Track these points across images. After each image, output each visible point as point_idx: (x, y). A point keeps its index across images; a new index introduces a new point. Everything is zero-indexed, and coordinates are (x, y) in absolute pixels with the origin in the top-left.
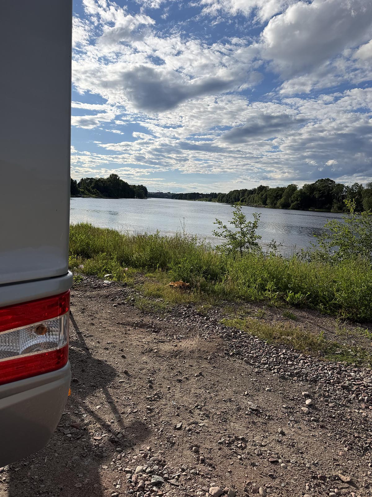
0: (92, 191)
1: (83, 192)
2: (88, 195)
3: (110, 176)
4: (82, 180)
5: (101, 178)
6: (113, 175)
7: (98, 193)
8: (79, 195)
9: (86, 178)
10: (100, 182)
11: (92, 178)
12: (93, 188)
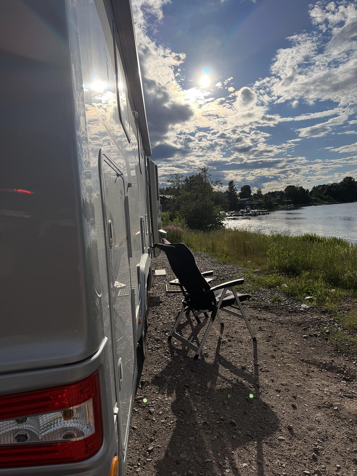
0: (325, 197)
1: (315, 200)
2: (320, 202)
3: (344, 179)
4: (314, 188)
5: (334, 183)
6: (347, 178)
7: (330, 199)
8: (311, 204)
9: (317, 186)
10: (333, 187)
11: (324, 185)
12: (325, 194)
